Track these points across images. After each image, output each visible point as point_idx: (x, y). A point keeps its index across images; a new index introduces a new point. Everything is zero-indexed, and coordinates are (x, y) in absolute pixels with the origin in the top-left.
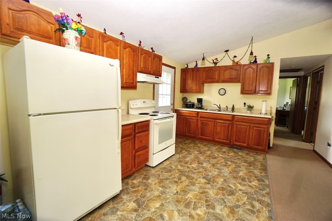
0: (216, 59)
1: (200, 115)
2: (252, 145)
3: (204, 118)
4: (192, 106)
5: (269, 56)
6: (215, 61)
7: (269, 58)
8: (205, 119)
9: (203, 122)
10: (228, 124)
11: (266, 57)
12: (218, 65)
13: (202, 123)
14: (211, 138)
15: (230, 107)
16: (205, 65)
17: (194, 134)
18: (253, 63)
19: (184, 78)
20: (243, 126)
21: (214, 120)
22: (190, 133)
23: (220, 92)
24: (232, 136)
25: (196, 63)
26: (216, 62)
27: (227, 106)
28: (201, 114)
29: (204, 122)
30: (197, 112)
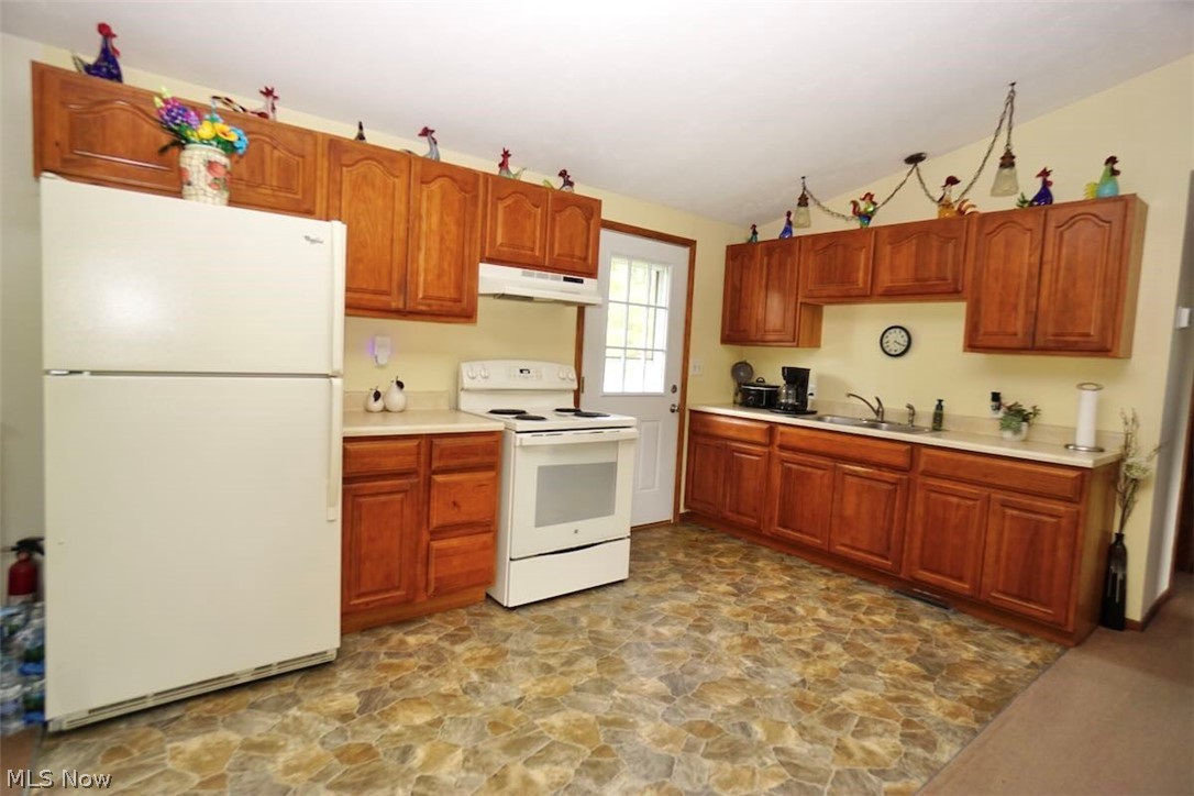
0: (869, 197)
1: (778, 439)
2: (999, 591)
3: (794, 450)
4: (768, 400)
5: (1116, 167)
6: (863, 206)
7: (1115, 173)
8: (800, 457)
9: (790, 469)
10: (892, 484)
11: (1102, 169)
12: (873, 223)
13: (787, 473)
14: (818, 541)
15: (926, 410)
16: (809, 226)
17: (753, 517)
18: (1031, 203)
19: (737, 283)
20: (955, 500)
21: (832, 464)
22: (739, 513)
23: (885, 340)
24: (907, 538)
25: (785, 218)
26: (866, 209)
27: (910, 407)
28: (782, 433)
29: (794, 466)
30: (765, 426)
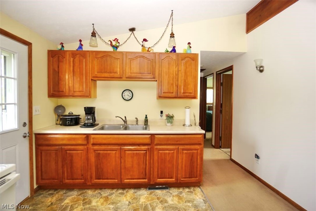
0: (116, 40)
1: (92, 141)
3: (100, 144)
7: (190, 47)
8: (103, 147)
9: (99, 154)
10: (145, 151)
13: (98, 156)
14: (117, 181)
16: (97, 46)
17: (82, 179)
18: (171, 52)
20: (168, 152)
21: (120, 147)
22: (72, 179)
24: (152, 169)
25: (79, 42)
26: (115, 44)
28: (93, 138)
29: (101, 152)
30: (85, 136)
